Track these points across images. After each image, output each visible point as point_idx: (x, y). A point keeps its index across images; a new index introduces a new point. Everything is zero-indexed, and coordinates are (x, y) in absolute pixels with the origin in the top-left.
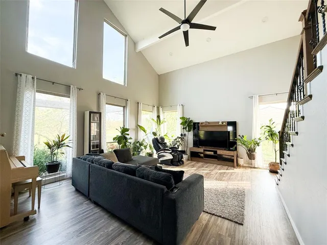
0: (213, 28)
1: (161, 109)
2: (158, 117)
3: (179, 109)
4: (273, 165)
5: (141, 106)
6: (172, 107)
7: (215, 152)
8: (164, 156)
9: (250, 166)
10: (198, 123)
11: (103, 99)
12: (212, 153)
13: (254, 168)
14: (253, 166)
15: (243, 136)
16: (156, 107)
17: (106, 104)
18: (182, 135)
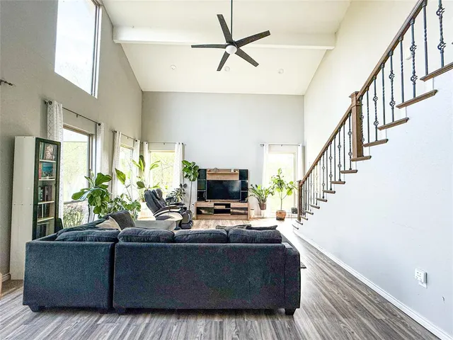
0: (255, 64)
1: (146, 146)
2: (142, 157)
3: (178, 148)
4: (280, 213)
5: (119, 138)
6: (166, 145)
7: (228, 205)
8: (168, 217)
9: (260, 216)
10: (206, 170)
11: (58, 116)
12: (224, 207)
13: (263, 218)
14: (262, 216)
15: (257, 186)
16: (139, 142)
17: (65, 127)
18: (181, 185)
